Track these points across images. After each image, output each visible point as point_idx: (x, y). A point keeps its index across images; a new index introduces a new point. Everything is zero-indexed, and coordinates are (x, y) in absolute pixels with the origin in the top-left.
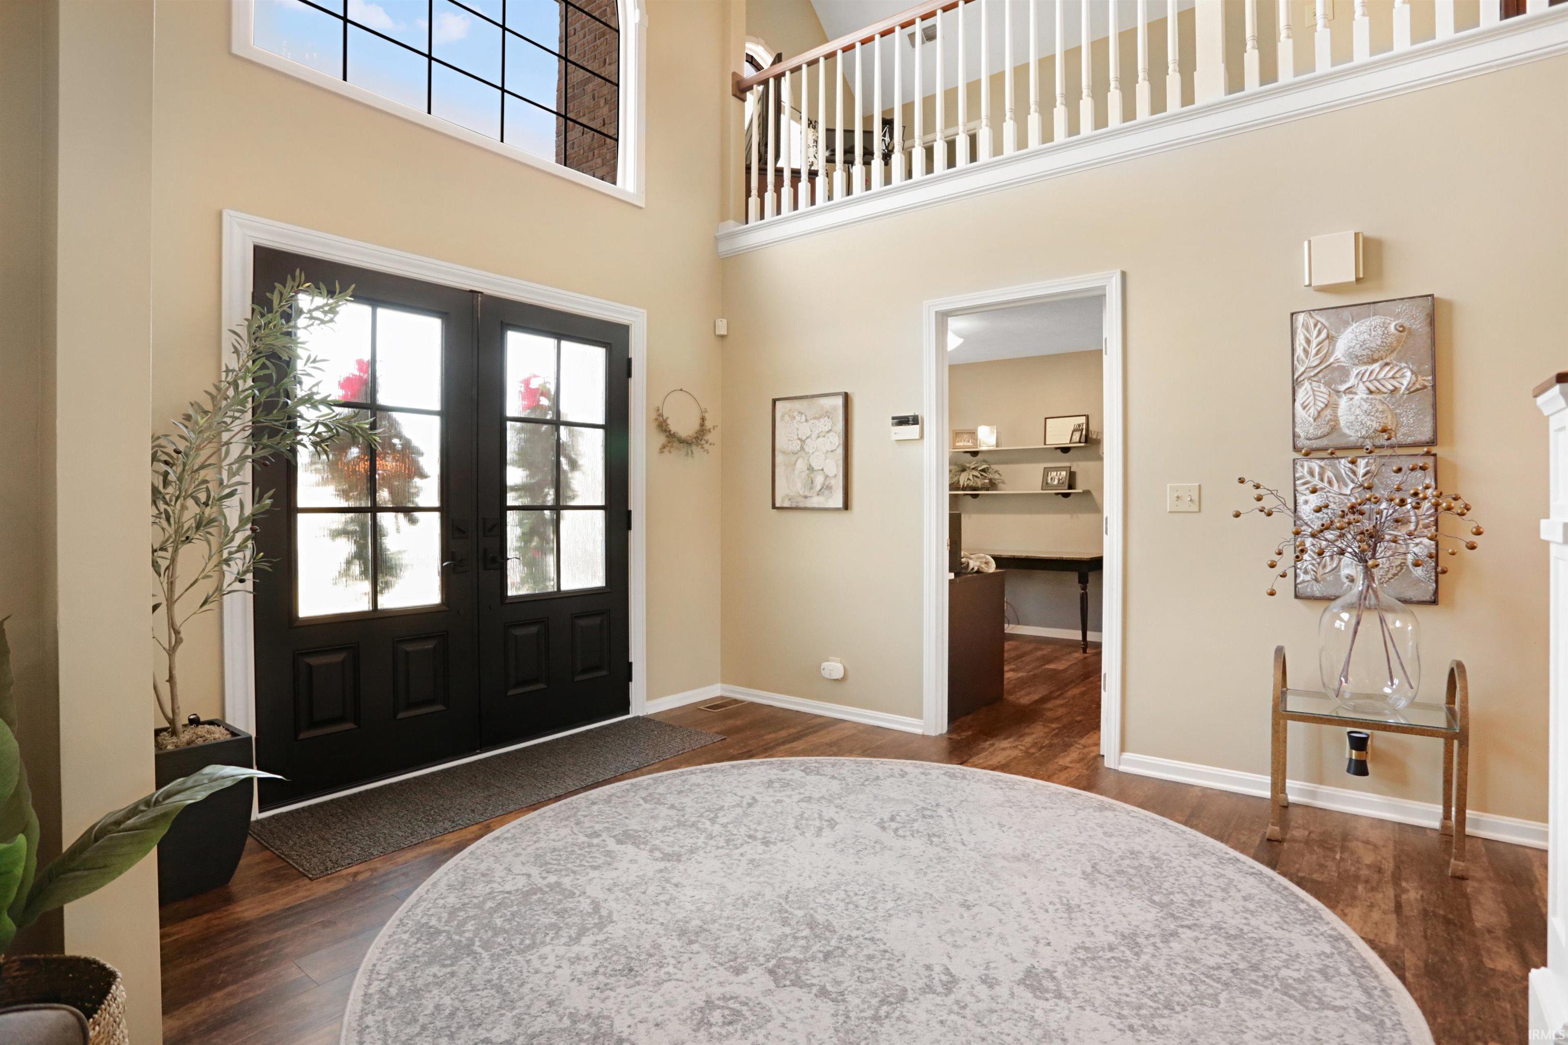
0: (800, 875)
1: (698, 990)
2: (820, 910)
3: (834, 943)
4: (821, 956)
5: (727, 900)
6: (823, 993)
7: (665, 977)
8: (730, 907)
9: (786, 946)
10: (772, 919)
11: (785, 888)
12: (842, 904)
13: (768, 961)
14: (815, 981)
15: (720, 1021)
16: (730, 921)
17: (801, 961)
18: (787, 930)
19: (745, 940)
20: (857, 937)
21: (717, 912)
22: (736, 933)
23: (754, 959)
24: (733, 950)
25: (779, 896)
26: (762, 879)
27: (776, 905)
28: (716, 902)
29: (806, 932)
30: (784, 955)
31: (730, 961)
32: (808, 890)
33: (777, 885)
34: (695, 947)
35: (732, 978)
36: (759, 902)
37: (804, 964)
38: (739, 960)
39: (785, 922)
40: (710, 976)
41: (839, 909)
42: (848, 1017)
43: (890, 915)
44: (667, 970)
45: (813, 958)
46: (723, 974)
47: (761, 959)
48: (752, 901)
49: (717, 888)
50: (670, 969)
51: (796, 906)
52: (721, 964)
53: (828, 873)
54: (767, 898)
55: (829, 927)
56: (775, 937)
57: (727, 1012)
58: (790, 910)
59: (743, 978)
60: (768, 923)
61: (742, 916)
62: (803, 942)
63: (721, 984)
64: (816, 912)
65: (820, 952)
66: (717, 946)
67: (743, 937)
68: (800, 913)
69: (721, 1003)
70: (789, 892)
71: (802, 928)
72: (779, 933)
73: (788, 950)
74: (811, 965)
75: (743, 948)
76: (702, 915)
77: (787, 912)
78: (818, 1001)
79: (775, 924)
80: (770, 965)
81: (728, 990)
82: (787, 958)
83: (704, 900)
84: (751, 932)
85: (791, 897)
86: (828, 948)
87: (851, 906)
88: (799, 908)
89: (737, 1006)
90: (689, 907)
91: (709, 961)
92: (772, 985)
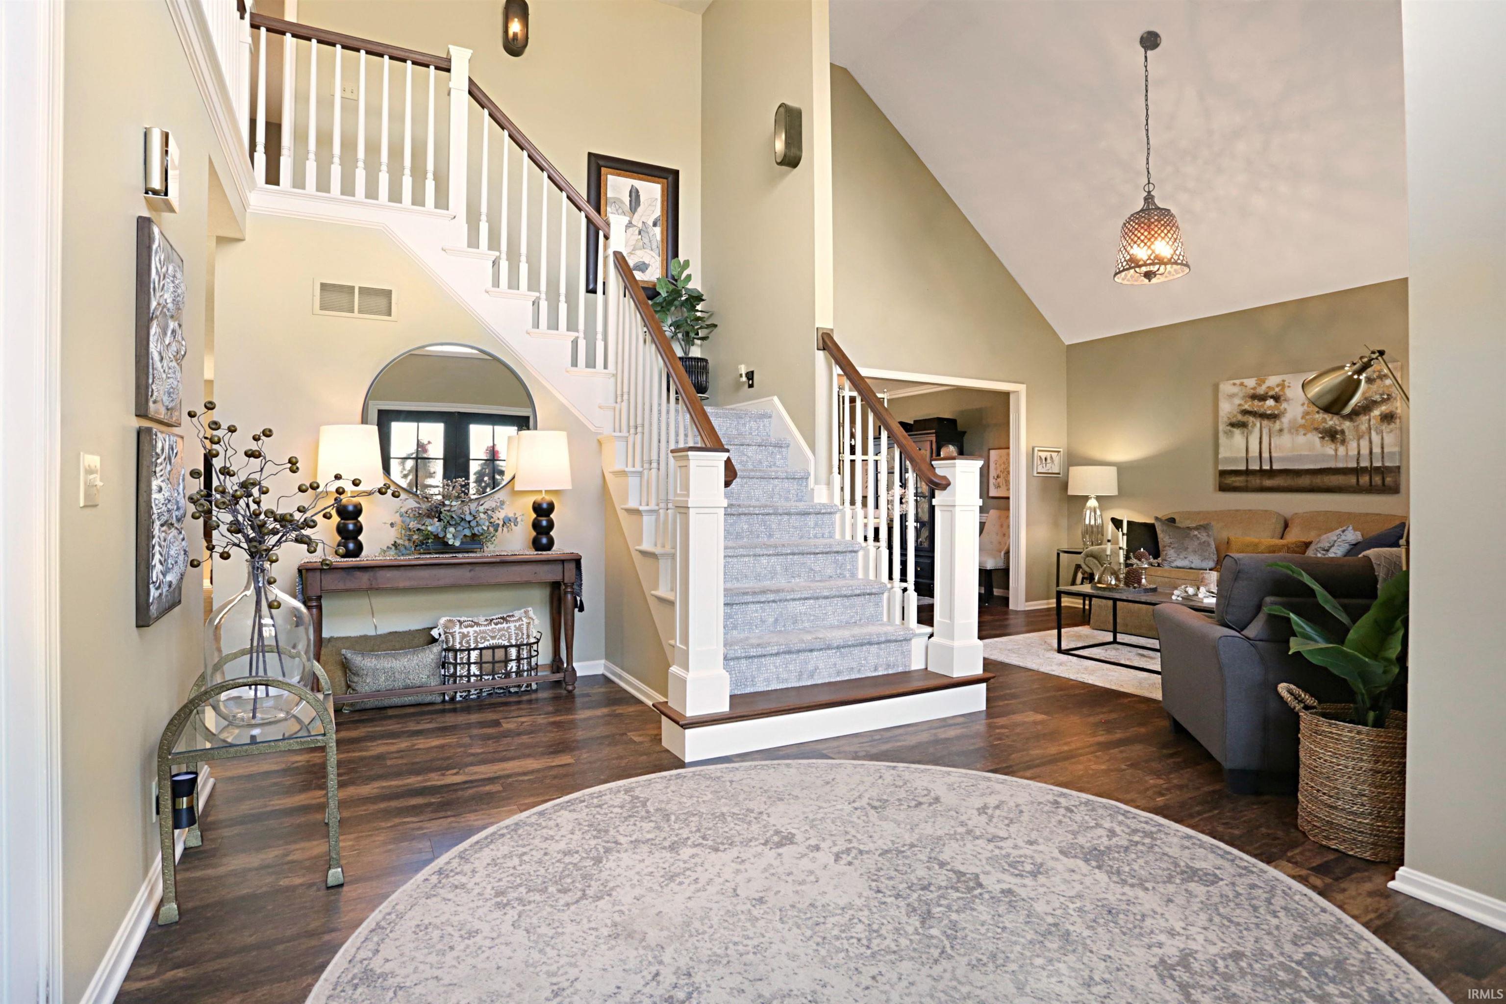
0: (912, 984)
1: (1043, 886)
2: (910, 930)
3: (915, 896)
4: (932, 888)
5: (1013, 967)
6: (942, 865)
7: (1075, 900)
8: (1012, 956)
9: (961, 903)
10: (967, 931)
11: (937, 970)
12: (883, 932)
13: (981, 894)
14: (946, 872)
15: (1025, 864)
16: (1014, 939)
17: (952, 888)
18: (954, 916)
19: (999, 916)
20: (890, 896)
21: (1028, 954)
22: (1008, 925)
23: (992, 898)
24: (1012, 909)
25: (950, 957)
26: (965, 990)
27: (958, 947)
28: (1029, 968)
29: (936, 910)
30: (964, 895)
31: (1016, 901)
32: (912, 958)
33: (948, 975)
34: (1050, 920)
35: (1014, 888)
36: (976, 955)
37: (949, 885)
38: (1007, 900)
39: (954, 925)
40: (1033, 893)
41: (890, 927)
42: (932, 850)
43: (843, 909)
44: (1075, 906)
45: (940, 888)
46: (1023, 893)
47: (986, 896)
48: (985, 959)
49: (1028, 990)
50: (1072, 906)
51: (934, 941)
52: (1023, 900)
53: (874, 978)
54: (966, 959)
55: (912, 910)
56: (968, 912)
57: (1020, 868)
58: (944, 938)
59: (1005, 886)
60: (972, 928)
61: (999, 942)
62: (943, 902)
63: (1025, 886)
64: (916, 929)
65: (931, 891)
66: (1028, 916)
67: (1001, 919)
68: (934, 932)
69: (1024, 873)
70: (936, 961)
71: (938, 915)
72: (963, 915)
73: (959, 898)
74: (944, 884)
75: (1002, 909)
76: (1047, 954)
77: (948, 936)
78: (949, 860)
79: (964, 925)
80: (979, 891)
81: (1018, 880)
82: (963, 893)
83: (1045, 973)
84: (991, 922)
85: (936, 953)
86: (922, 893)
87: (875, 927)
88: (932, 937)
89: (1012, 870)
90: (1062, 967)
91: (1035, 905)
92: (982, 877)
